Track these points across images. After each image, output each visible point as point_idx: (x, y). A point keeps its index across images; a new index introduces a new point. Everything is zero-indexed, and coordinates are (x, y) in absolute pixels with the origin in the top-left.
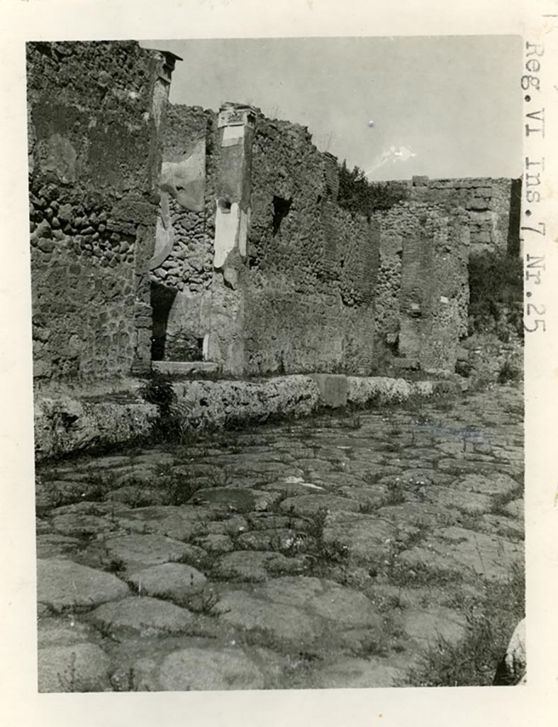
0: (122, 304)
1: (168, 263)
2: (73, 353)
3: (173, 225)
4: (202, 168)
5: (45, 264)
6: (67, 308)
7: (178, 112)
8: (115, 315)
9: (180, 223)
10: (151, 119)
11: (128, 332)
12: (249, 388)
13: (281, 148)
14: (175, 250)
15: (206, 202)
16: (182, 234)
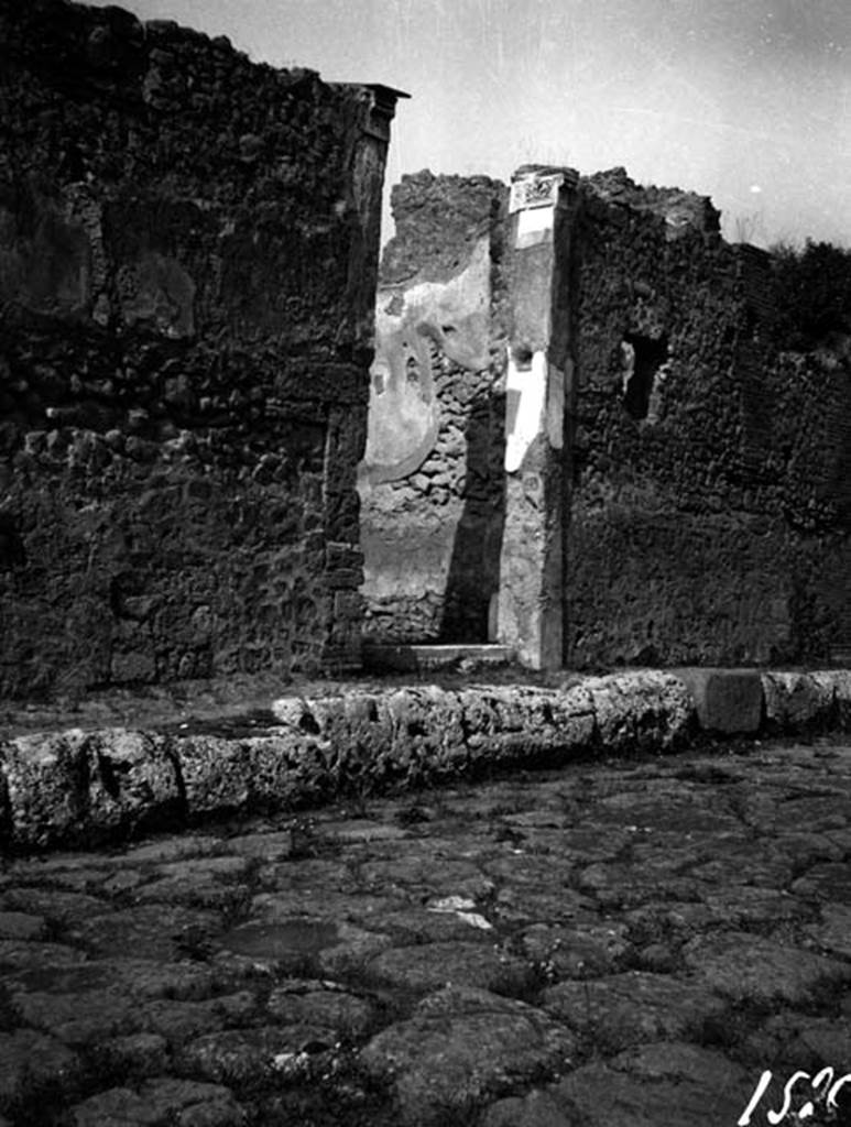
0: (300, 548)
1: (430, 465)
2: (198, 638)
3: (439, 396)
4: (482, 289)
5: (140, 482)
6: (185, 559)
7: (444, 190)
8: (286, 568)
9: (450, 392)
10: (350, 213)
11: (313, 597)
12: (525, 701)
13: (639, 242)
14: (443, 441)
15: (492, 352)
16: (454, 413)
